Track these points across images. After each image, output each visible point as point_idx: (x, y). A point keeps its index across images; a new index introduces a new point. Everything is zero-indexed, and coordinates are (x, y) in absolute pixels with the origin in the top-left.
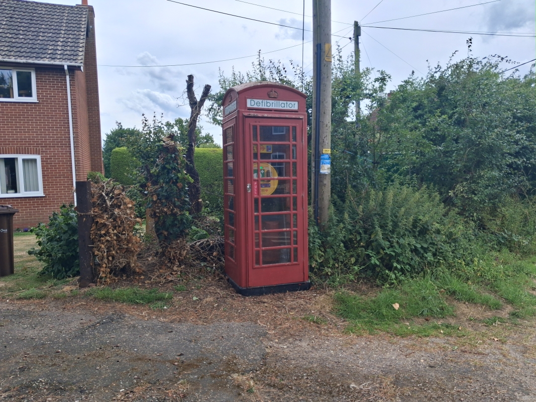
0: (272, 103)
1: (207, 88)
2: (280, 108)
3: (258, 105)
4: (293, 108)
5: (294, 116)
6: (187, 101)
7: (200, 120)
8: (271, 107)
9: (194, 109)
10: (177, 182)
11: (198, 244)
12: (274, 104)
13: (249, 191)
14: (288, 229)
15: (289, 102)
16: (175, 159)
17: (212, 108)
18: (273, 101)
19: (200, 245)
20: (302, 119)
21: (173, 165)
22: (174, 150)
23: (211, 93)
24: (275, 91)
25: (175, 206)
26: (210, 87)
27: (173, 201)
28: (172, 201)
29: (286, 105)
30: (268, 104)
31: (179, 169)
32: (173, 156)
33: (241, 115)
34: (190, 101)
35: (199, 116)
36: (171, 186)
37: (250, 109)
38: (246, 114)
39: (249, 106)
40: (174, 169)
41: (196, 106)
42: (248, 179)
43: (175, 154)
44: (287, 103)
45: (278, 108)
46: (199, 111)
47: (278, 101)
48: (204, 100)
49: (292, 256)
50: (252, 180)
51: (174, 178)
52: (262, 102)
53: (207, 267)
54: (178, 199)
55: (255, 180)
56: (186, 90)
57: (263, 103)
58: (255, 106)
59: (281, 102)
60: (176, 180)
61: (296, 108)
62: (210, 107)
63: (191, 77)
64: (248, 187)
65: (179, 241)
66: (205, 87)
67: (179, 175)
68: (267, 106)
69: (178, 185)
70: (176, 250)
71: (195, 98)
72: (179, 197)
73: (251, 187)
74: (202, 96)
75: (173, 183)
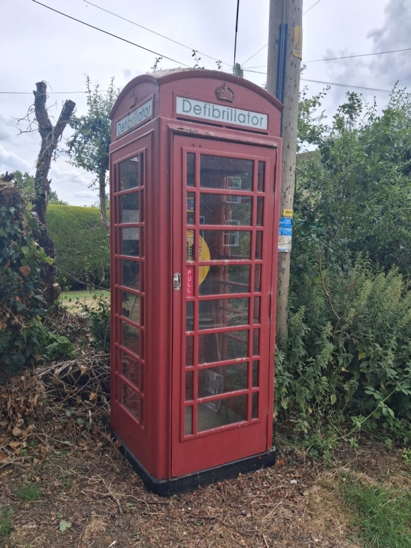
0: (224, 112)
1: (69, 106)
2: (237, 123)
3: (198, 112)
4: (258, 127)
5: (261, 142)
6: (36, 126)
7: (56, 156)
8: (220, 120)
9: (46, 139)
10: (20, 265)
11: (58, 371)
12: (225, 114)
13: (178, 289)
14: (244, 359)
15: (252, 114)
16: (17, 217)
17: (75, 141)
18: (225, 108)
19: (61, 373)
20: (275, 148)
21: (12, 229)
22: (14, 199)
23: (75, 114)
24: (228, 88)
25: (15, 311)
26: (75, 104)
27: (12, 302)
28: (9, 301)
29: (247, 117)
30: (216, 113)
31: (25, 238)
32: (12, 210)
33: (164, 129)
34: (40, 124)
35: (54, 150)
36: (7, 273)
37: (181, 118)
38: (175, 127)
39: (179, 111)
40: (15, 237)
41: (49, 134)
42: (177, 265)
43: (16, 208)
44: (249, 116)
45: (233, 122)
46: (56, 142)
47: (234, 109)
48: (64, 126)
49: (250, 408)
50: (184, 267)
51: (15, 256)
52: (205, 107)
53: (77, 417)
54: (21, 297)
55: (189, 266)
56: (34, 107)
57: (207, 110)
58: (192, 114)
59: (239, 111)
60: (18, 260)
61: (263, 126)
62: (72, 139)
63: (41, 86)
64: (176, 279)
65: (23, 378)
66: (66, 104)
67: (25, 250)
68: (213, 116)
69: (22, 269)
70: (18, 397)
71: (49, 121)
72: (23, 293)
73: (182, 280)
74: (61, 119)
75: (12, 265)
